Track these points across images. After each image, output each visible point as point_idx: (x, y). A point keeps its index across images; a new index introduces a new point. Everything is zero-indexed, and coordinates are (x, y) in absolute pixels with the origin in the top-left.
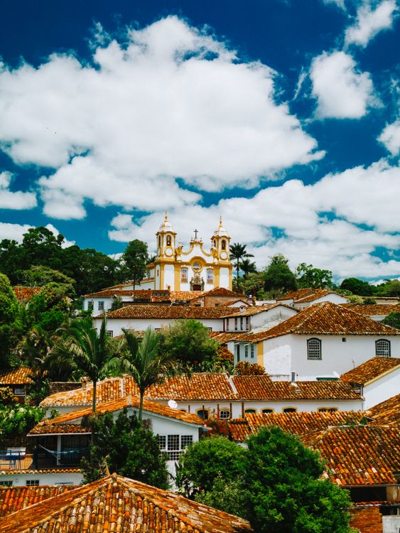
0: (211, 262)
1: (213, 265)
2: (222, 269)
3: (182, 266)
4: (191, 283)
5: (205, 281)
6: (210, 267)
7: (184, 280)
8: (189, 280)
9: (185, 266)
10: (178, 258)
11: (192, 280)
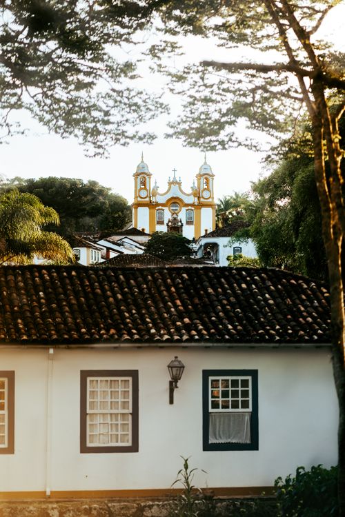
0: (191, 202)
1: (193, 205)
2: (203, 210)
3: (157, 208)
4: (167, 225)
5: (184, 222)
6: (190, 208)
7: (161, 223)
8: (166, 222)
9: (160, 207)
10: (153, 200)
11: (169, 221)
